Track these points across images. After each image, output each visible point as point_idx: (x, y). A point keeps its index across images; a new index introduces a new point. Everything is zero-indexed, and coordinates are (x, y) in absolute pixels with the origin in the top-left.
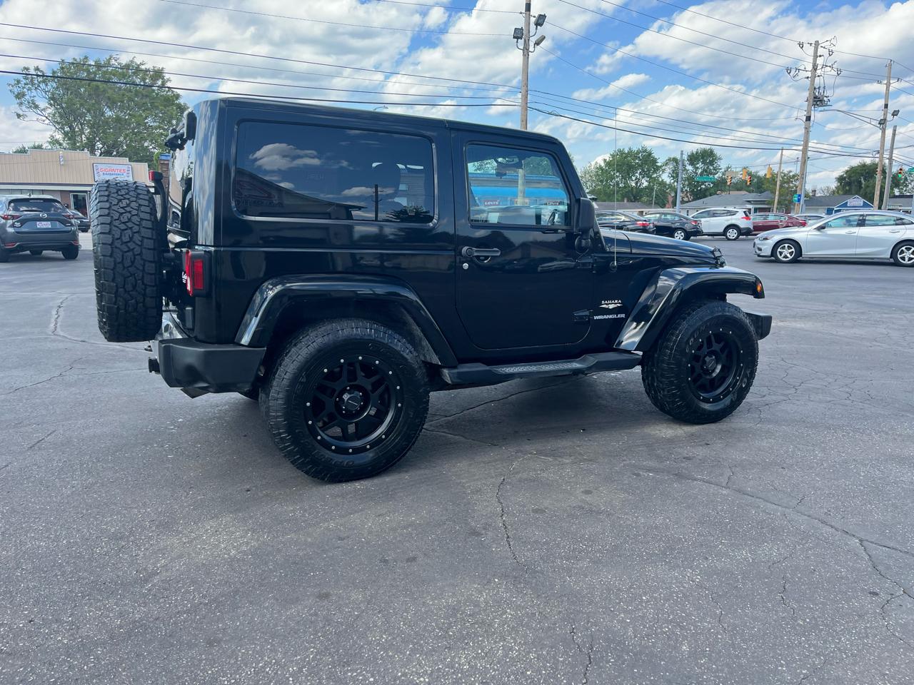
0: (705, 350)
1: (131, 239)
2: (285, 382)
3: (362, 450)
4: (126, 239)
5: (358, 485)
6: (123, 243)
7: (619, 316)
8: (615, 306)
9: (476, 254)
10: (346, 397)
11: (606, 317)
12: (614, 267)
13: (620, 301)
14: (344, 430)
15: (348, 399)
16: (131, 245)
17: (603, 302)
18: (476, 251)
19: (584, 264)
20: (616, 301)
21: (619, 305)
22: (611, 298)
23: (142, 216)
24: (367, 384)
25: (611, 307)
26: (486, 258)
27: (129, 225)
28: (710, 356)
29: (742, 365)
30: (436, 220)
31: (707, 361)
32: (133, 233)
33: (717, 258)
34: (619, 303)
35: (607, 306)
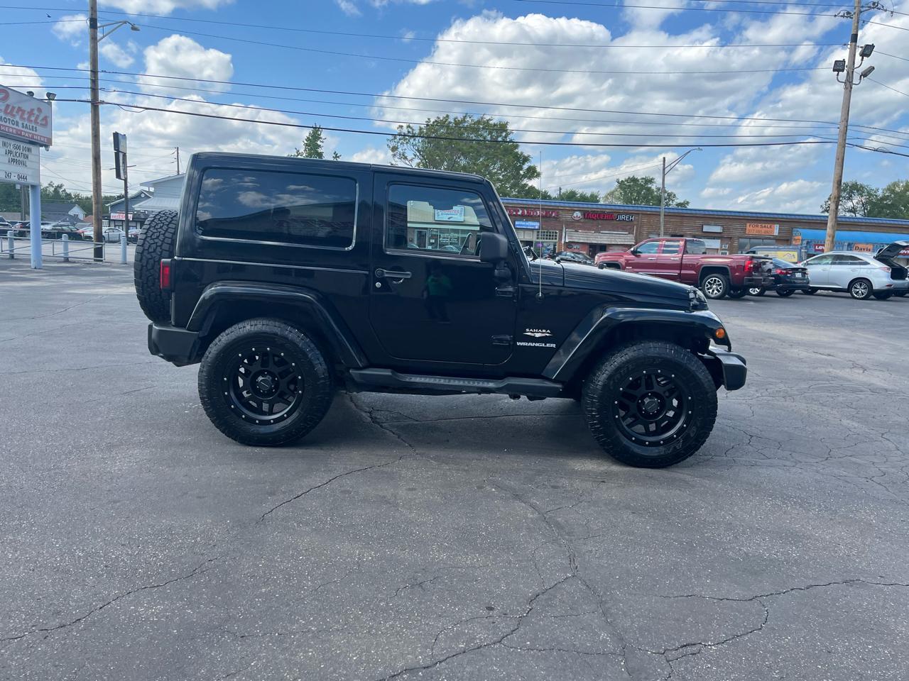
0: (643, 390)
1: (155, 251)
2: (209, 360)
3: (268, 422)
4: (151, 250)
5: (257, 450)
6: (149, 253)
7: (548, 345)
8: (544, 335)
9: (386, 275)
10: (260, 378)
11: (530, 344)
12: (540, 298)
13: (548, 331)
14: (260, 405)
15: (261, 381)
16: (154, 255)
18: (387, 273)
19: (505, 293)
20: (544, 331)
21: (548, 335)
22: (539, 327)
23: (167, 235)
24: (276, 370)
25: (538, 335)
26: (401, 279)
27: (156, 241)
28: (650, 397)
29: (690, 412)
30: (353, 245)
31: (646, 402)
32: (157, 246)
33: (691, 300)
34: (548, 333)
35: (532, 335)
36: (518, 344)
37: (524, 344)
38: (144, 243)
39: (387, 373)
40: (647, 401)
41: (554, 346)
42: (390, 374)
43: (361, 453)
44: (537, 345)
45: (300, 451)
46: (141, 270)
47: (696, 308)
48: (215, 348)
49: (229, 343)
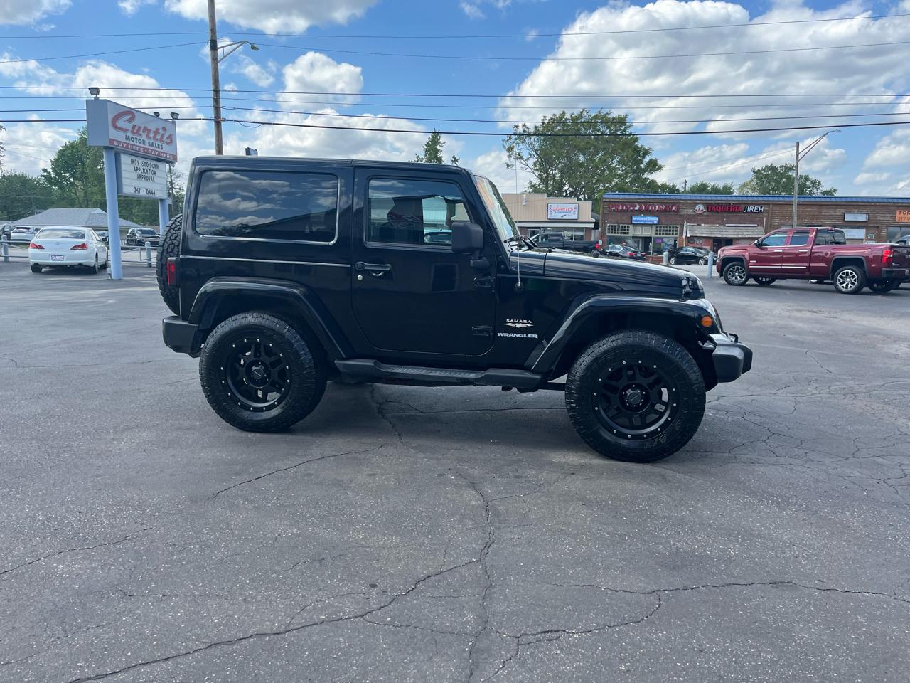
0: (625, 381)
3: (260, 410)
5: (251, 435)
7: (529, 336)
8: (524, 325)
9: (366, 268)
10: (254, 368)
11: (511, 335)
12: (518, 288)
13: (529, 321)
14: (255, 393)
15: (255, 370)
17: (508, 320)
18: (367, 265)
19: (483, 283)
20: (525, 321)
21: (529, 325)
22: (520, 317)
24: (268, 361)
25: (519, 326)
26: (381, 271)
27: (174, 241)
28: (633, 389)
29: (675, 405)
30: (336, 239)
31: (629, 394)
32: (175, 246)
33: (684, 287)
34: (529, 323)
35: (513, 325)
36: (499, 334)
37: (505, 335)
38: (163, 244)
39: (370, 363)
40: (629, 392)
41: (536, 336)
42: (372, 364)
43: (346, 440)
44: (518, 335)
45: (288, 437)
46: (162, 268)
47: (688, 296)
48: (212, 340)
49: (224, 335)
